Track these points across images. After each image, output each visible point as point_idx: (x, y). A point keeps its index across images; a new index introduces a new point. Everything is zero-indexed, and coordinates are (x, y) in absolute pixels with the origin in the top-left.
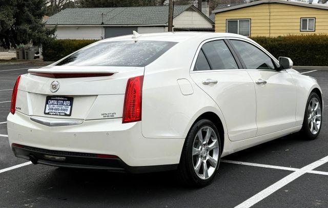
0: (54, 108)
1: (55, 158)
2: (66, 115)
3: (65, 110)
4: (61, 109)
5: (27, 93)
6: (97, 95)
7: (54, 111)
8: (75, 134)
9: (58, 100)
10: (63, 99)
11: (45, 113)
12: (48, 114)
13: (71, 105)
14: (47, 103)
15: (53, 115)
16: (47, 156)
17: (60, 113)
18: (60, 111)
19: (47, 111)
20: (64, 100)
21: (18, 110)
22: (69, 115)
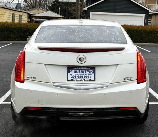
0: (77, 76)
1: (79, 114)
2: (90, 80)
4: (85, 77)
5: (43, 65)
6: (117, 65)
7: (77, 78)
8: (105, 95)
10: (85, 68)
11: (68, 80)
12: (72, 80)
13: (94, 72)
15: (76, 81)
17: (85, 79)
18: (84, 78)
19: (70, 78)
20: (86, 70)
21: (30, 79)
22: (94, 80)
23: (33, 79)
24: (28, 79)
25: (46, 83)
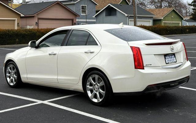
2: (175, 62)
3: (173, 60)
7: (170, 61)
9: (169, 56)
11: (166, 64)
12: (168, 63)
13: (175, 57)
14: (165, 59)
15: (170, 63)
16: (171, 85)
19: (167, 62)
20: (171, 55)
21: (148, 66)
22: (176, 62)
23: (150, 66)
24: (146, 66)
25: (155, 67)
